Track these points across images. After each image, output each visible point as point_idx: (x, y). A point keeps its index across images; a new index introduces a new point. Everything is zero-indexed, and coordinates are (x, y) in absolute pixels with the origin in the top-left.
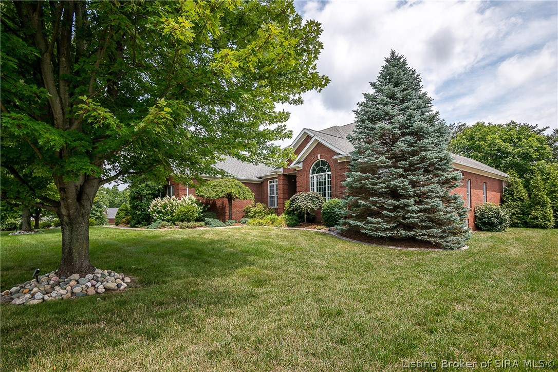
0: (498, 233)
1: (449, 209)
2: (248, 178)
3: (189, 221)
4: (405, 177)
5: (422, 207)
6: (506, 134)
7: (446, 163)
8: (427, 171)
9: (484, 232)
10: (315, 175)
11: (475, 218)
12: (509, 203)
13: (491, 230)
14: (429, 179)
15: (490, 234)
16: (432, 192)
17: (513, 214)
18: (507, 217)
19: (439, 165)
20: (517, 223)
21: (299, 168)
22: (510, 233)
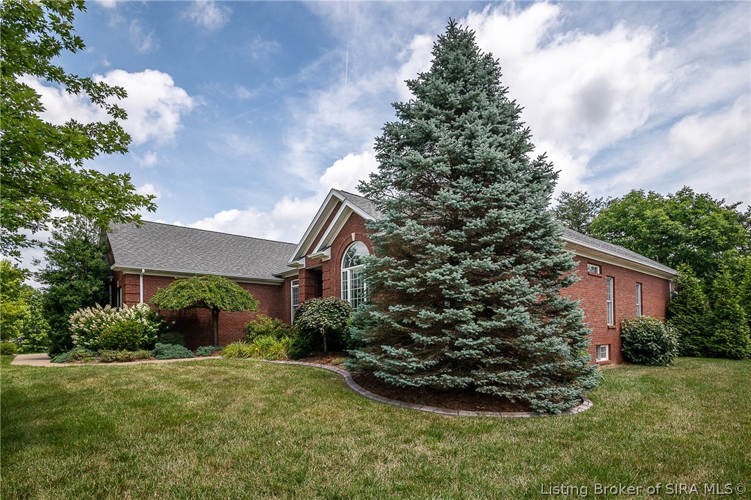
0: (657, 369)
1: (548, 330)
2: (255, 277)
3: (133, 349)
4: (454, 262)
5: (488, 324)
6: (676, 208)
7: (544, 236)
8: (501, 250)
9: (636, 367)
10: (347, 270)
11: (622, 342)
12: (680, 316)
13: (648, 362)
14: (507, 267)
15: (643, 371)
16: (512, 293)
17: (685, 334)
18: (674, 341)
19: (529, 238)
20: (692, 349)
21: (325, 257)
22: (679, 371)
